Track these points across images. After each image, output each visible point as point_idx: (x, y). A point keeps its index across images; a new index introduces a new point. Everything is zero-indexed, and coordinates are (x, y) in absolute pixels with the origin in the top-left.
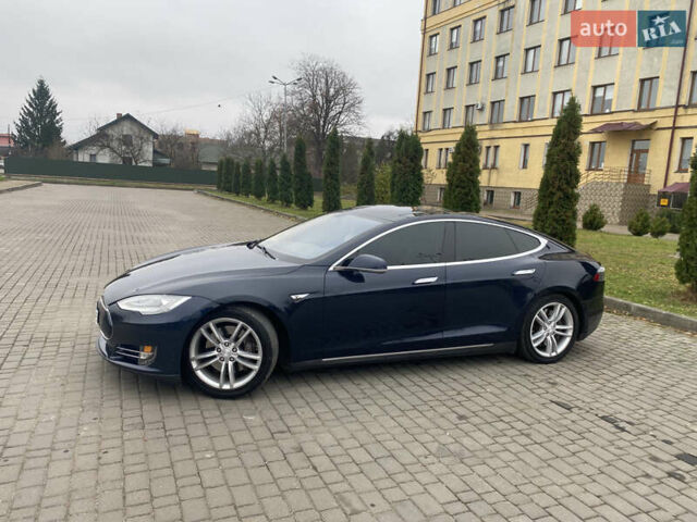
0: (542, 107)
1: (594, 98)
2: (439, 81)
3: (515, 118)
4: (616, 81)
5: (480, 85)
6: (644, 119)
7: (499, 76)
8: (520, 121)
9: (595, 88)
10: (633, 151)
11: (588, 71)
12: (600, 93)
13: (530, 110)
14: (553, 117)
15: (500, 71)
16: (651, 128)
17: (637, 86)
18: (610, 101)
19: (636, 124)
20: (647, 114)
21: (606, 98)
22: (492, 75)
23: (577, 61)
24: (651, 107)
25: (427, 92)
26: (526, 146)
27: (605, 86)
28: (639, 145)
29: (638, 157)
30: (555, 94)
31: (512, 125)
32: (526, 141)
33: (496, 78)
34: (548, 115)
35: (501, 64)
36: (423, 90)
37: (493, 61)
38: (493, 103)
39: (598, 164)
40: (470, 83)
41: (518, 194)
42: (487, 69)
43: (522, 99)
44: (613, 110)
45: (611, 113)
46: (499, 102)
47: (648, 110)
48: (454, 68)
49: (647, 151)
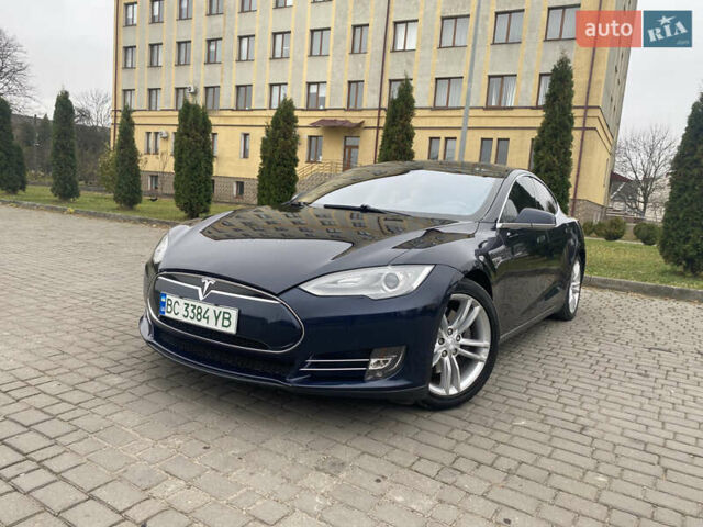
0: (259, 98)
1: (308, 94)
2: (141, 56)
3: (233, 106)
4: (328, 79)
5: (191, 67)
6: (354, 117)
7: (212, 60)
8: (237, 110)
9: (309, 84)
10: (346, 147)
11: (302, 67)
12: (313, 89)
13: (247, 100)
14: (270, 109)
15: (212, 56)
16: (360, 126)
17: (346, 87)
18: (324, 98)
19: (347, 121)
20: (356, 114)
21: (320, 95)
22: (204, 59)
23: (291, 55)
24: (358, 107)
25: (125, 67)
26: (246, 135)
27: (318, 83)
28: (350, 141)
29: (350, 152)
30: (272, 85)
31: (229, 113)
32: (246, 130)
33: (208, 62)
34: (266, 106)
35: (213, 48)
36: (121, 65)
37: (204, 44)
38: (207, 88)
39: (317, 157)
40: (179, 64)
41: (240, 185)
42: (198, 51)
43: (238, 87)
44: (327, 107)
45: (325, 110)
46: (214, 87)
47: (355, 110)
48: (158, 44)
49: (357, 147)
